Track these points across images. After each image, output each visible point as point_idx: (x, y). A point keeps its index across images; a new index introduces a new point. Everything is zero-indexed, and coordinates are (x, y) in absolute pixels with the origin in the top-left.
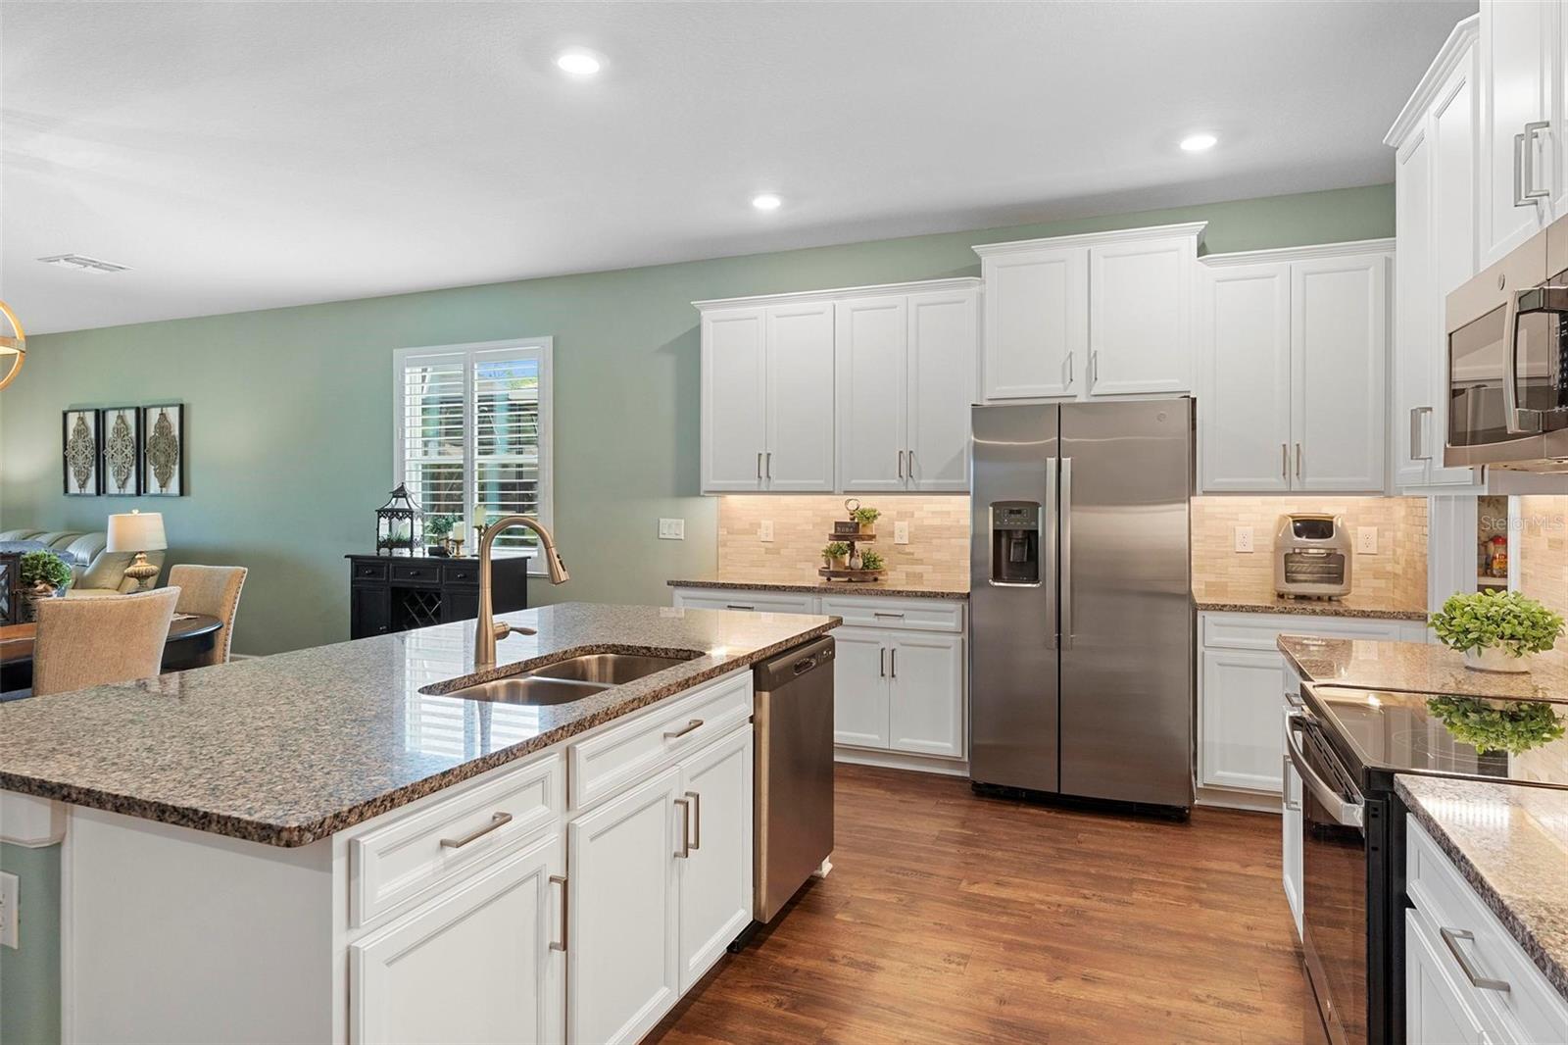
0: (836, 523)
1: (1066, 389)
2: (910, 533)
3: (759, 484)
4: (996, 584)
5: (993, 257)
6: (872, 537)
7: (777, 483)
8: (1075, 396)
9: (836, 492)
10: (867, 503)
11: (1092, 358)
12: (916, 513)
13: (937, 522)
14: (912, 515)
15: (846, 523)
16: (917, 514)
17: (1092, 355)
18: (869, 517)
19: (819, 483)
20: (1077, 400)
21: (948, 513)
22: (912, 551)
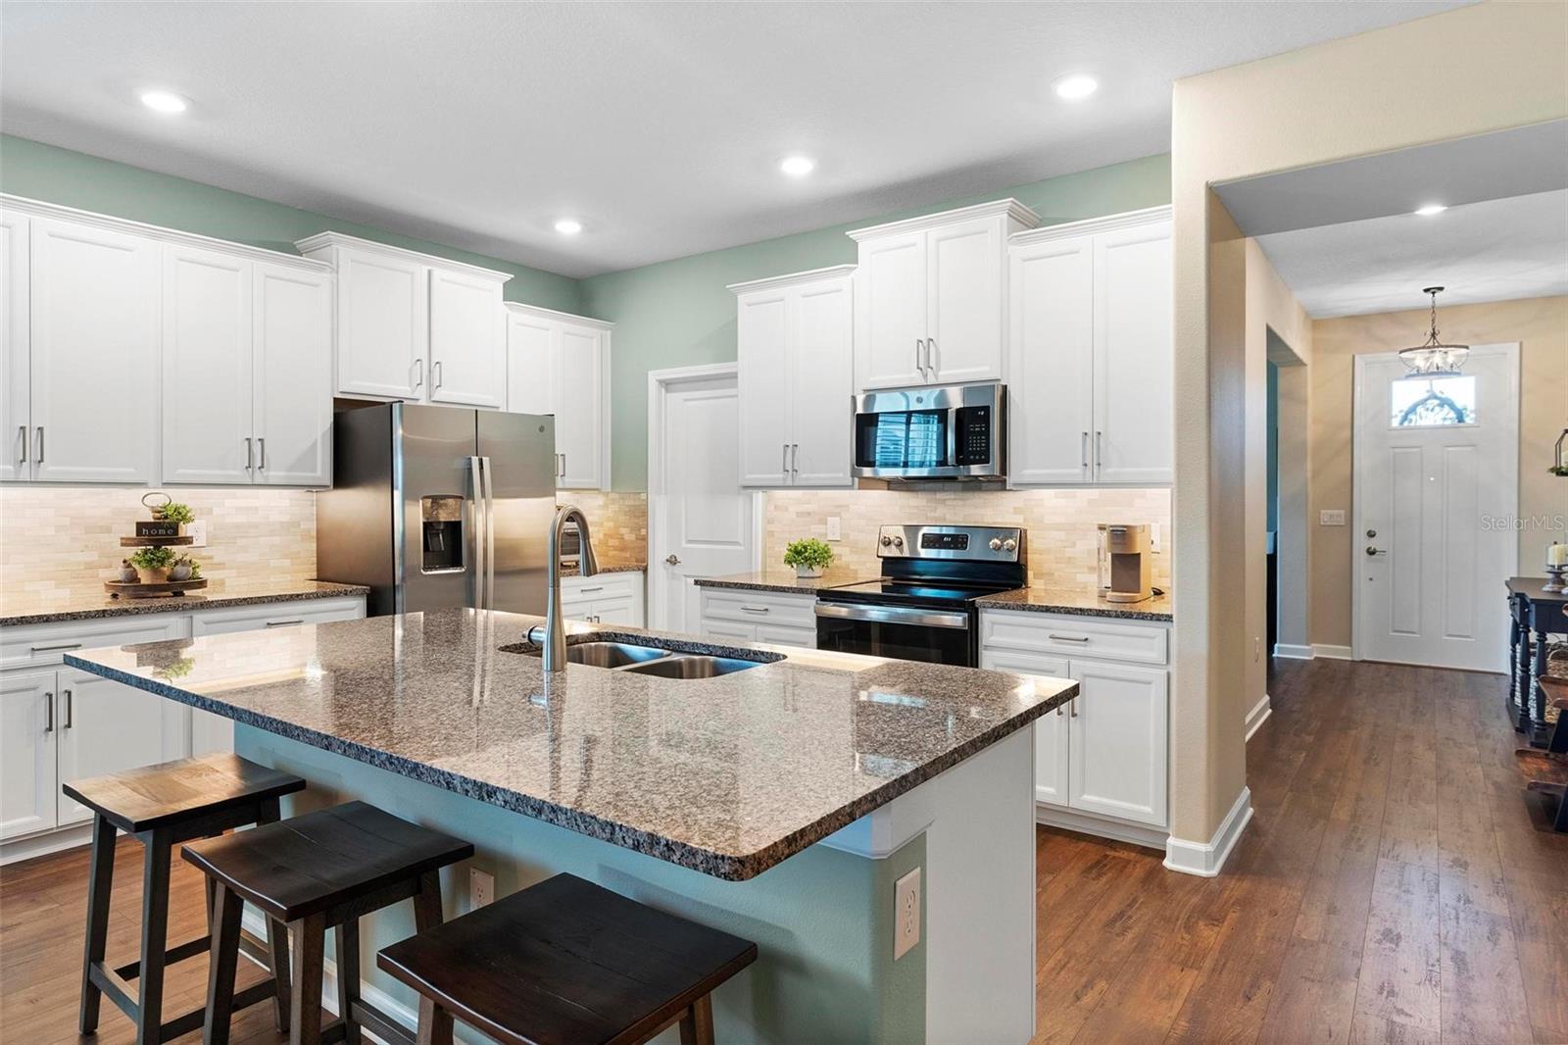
0: (138, 524)
1: (413, 392)
2: (207, 533)
3: (17, 472)
4: (429, 573)
5: (346, 249)
6: (187, 541)
7: (48, 470)
8: (417, 400)
9: (150, 485)
10: (180, 497)
11: (434, 366)
12: (214, 509)
13: (242, 519)
14: (210, 512)
15: (150, 523)
16: (216, 511)
17: (433, 365)
18: (181, 515)
19: (127, 473)
20: (420, 403)
21: (256, 508)
22: (210, 554)
